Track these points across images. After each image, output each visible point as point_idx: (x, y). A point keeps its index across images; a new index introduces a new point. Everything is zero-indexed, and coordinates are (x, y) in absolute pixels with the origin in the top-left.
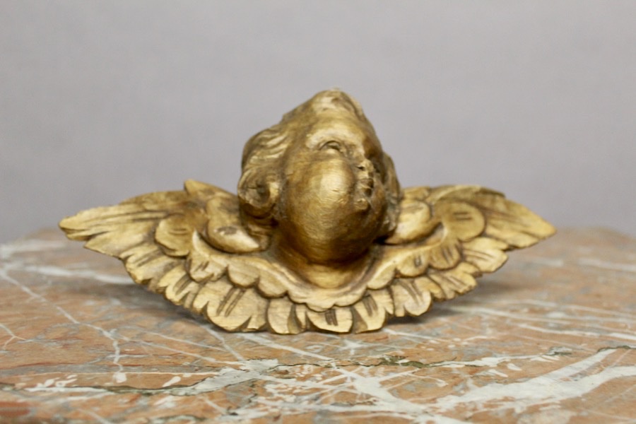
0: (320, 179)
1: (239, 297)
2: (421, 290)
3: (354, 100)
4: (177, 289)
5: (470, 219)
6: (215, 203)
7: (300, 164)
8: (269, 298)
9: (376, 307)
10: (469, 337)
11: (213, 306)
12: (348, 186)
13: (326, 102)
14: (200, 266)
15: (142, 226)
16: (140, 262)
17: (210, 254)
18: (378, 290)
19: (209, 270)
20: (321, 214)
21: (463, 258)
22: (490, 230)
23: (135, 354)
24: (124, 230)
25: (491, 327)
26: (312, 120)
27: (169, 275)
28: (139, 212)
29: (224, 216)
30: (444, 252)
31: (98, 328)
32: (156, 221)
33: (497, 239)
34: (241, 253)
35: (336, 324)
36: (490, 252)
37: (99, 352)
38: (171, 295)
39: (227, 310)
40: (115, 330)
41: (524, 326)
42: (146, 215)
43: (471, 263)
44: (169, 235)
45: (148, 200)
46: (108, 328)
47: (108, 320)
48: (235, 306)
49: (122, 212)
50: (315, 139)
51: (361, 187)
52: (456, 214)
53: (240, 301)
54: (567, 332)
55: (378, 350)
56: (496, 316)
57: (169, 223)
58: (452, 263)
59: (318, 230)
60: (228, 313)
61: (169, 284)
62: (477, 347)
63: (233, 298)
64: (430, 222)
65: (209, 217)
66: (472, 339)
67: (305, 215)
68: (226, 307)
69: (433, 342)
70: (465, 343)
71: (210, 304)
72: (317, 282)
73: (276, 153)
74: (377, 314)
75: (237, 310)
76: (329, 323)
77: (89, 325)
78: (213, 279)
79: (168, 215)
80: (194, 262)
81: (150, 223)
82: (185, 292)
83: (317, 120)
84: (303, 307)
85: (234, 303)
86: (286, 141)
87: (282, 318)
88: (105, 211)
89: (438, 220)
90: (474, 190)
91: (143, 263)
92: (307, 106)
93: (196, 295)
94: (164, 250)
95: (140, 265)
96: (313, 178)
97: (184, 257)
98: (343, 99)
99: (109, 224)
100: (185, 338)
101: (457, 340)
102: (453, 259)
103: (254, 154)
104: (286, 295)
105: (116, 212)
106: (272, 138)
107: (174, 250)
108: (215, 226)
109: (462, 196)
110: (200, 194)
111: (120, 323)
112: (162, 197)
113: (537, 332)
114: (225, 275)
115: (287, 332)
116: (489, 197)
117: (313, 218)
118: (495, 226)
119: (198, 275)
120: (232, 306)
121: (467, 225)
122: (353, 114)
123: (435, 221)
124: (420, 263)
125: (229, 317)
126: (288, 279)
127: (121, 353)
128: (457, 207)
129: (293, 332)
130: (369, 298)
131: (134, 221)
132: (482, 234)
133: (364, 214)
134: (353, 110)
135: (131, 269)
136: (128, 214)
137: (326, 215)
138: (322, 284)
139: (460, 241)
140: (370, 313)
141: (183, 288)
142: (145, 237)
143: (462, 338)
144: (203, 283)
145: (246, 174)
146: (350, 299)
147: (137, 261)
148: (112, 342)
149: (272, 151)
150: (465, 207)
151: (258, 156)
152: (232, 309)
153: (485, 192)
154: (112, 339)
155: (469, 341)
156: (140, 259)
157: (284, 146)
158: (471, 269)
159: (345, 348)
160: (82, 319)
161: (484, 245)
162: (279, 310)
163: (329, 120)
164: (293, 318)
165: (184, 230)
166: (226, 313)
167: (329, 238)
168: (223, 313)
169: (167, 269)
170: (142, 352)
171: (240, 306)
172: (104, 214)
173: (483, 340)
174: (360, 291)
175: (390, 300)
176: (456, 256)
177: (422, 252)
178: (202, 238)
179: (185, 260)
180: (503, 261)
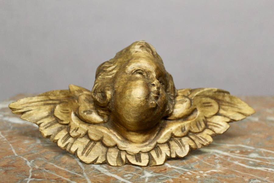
0: (131, 91)
1: (93, 146)
2: (184, 144)
3: (151, 47)
4: (63, 141)
5: (211, 106)
6: (83, 97)
7: (122, 82)
8: (108, 147)
9: (161, 153)
10: (207, 171)
11: (80, 151)
12: (145, 95)
13: (137, 48)
14: (74, 130)
15: (48, 108)
16: (46, 126)
17: (80, 124)
18: (163, 144)
19: (79, 132)
20: (132, 110)
21: (207, 127)
22: (222, 112)
23: (38, 178)
24: (40, 109)
25: (220, 163)
26: (129, 58)
27: (60, 133)
28: (47, 100)
29: (87, 104)
30: (197, 124)
31: (25, 159)
32: (55, 105)
33: (225, 116)
34: (94, 124)
35: (140, 162)
36: (220, 123)
37: (21, 176)
38: (60, 144)
39: (87, 153)
40: (33, 160)
41: (236, 163)
42: (51, 102)
43: (211, 129)
44: (60, 113)
45: (52, 94)
46: (29, 159)
47: (32, 153)
48: (91, 150)
49: (39, 100)
50: (130, 68)
51: (153, 95)
52: (204, 103)
53: (94, 148)
54: (259, 168)
55: (160, 178)
56: (223, 155)
57: (61, 107)
58: (201, 129)
59: (130, 117)
60: (87, 154)
61: (59, 139)
62: (211, 178)
63: (90, 146)
64: (190, 108)
65: (79, 105)
66: (209, 172)
67: (123, 109)
68: (87, 151)
69: (189, 173)
70: (205, 175)
71: (79, 149)
72: (132, 140)
73: (111, 75)
74: (162, 156)
75: (92, 153)
76: (137, 161)
77: (22, 157)
78: (80, 136)
79: (61, 102)
80: (71, 127)
81: (52, 106)
82: (67, 142)
83: (132, 58)
84: (125, 152)
85: (91, 149)
86: (116, 69)
87: (114, 158)
88: (31, 99)
89: (195, 107)
90: (214, 91)
91: (48, 127)
92: (128, 49)
93: (72, 144)
94: (58, 121)
95: (46, 128)
96: (128, 91)
97: (67, 124)
98: (146, 47)
99: (32, 106)
100: (66, 167)
101: (201, 172)
102: (201, 127)
103: (100, 75)
104: (116, 146)
105: (36, 100)
106: (110, 67)
107: (62, 121)
108: (82, 109)
109: (208, 94)
110: (76, 92)
111: (37, 156)
112: (58, 93)
113: (244, 167)
114: (87, 135)
115: (116, 165)
116: (222, 94)
117: (127, 111)
118: (224, 109)
119: (74, 134)
120: (89, 151)
121: (209, 109)
122: (151, 54)
123: (193, 107)
124: (185, 130)
125: (88, 156)
126: (117, 138)
127: (32, 177)
128: (204, 100)
129: (119, 165)
130: (158, 148)
131: (45, 104)
132: (217, 114)
133: (154, 109)
134: (151, 52)
135: (41, 130)
136: (42, 101)
137: (134, 110)
138: (134, 141)
139: (206, 118)
140: (158, 156)
141: (66, 140)
142: (49, 113)
143: (204, 171)
144: (76, 138)
145: (96, 85)
146: (148, 148)
147: (45, 126)
148: (30, 168)
149: (109, 74)
150: (209, 100)
151: (102, 76)
152: (89, 152)
153: (219, 91)
154: (30, 167)
155: (207, 174)
156: (46, 125)
157: (115, 71)
158: (211, 133)
159: (143, 177)
160: (19, 153)
161: (218, 120)
162: (112, 153)
163: (138, 58)
164: (119, 157)
165: (68, 110)
166: (86, 154)
167: (136, 121)
168: (85, 154)
169: (59, 130)
170: (42, 177)
171: (93, 151)
172: (30, 101)
173: (215, 172)
174: (153, 145)
175: (169, 149)
176: (203, 125)
177: (186, 124)
178: (76, 115)
179: (67, 126)
180: (227, 128)
